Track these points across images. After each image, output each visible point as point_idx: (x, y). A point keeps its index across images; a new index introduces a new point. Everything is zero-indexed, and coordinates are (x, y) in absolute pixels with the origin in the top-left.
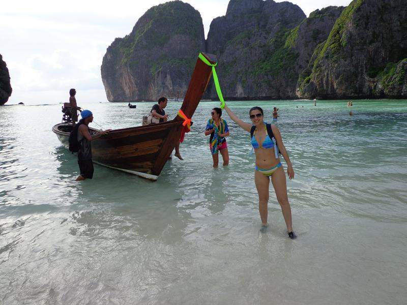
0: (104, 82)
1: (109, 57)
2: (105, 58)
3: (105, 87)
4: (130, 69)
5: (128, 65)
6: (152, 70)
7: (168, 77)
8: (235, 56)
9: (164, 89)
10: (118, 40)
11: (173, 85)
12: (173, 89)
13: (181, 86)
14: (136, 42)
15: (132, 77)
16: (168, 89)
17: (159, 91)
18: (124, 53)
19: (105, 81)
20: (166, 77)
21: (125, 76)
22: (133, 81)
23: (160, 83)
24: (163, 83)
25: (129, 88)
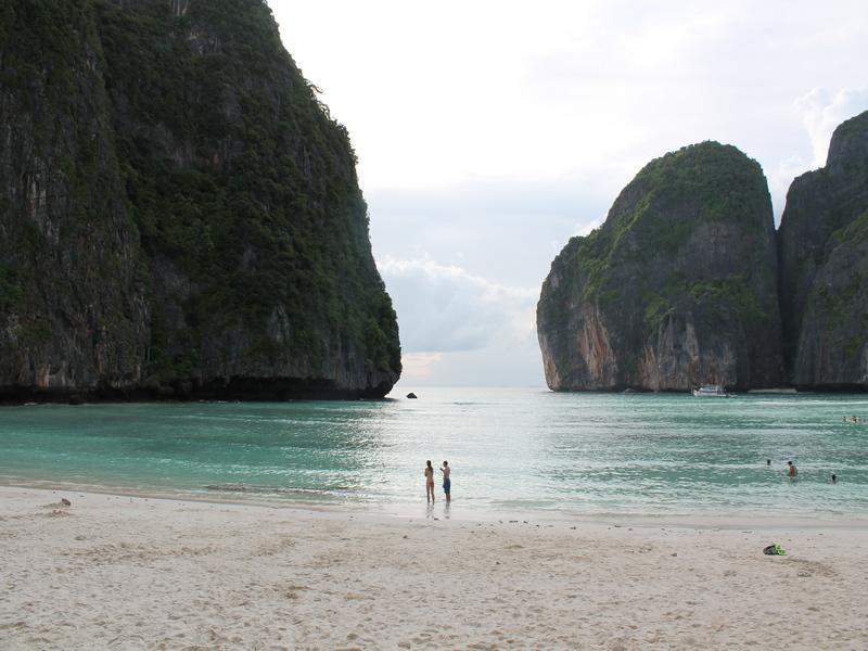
0: (541, 340)
1: (556, 283)
2: (547, 286)
3: (544, 353)
4: (601, 309)
5: (597, 301)
6: (651, 312)
7: (690, 329)
8: (857, 274)
9: (678, 360)
10: (575, 242)
11: (700, 350)
12: (701, 360)
13: (720, 354)
14: (615, 245)
15: (604, 330)
16: (689, 359)
17: (666, 366)
18: (588, 271)
19: (545, 338)
20: (685, 329)
21: (589, 327)
22: (606, 340)
23: (670, 344)
24: (677, 346)
25: (597, 355)
